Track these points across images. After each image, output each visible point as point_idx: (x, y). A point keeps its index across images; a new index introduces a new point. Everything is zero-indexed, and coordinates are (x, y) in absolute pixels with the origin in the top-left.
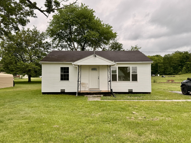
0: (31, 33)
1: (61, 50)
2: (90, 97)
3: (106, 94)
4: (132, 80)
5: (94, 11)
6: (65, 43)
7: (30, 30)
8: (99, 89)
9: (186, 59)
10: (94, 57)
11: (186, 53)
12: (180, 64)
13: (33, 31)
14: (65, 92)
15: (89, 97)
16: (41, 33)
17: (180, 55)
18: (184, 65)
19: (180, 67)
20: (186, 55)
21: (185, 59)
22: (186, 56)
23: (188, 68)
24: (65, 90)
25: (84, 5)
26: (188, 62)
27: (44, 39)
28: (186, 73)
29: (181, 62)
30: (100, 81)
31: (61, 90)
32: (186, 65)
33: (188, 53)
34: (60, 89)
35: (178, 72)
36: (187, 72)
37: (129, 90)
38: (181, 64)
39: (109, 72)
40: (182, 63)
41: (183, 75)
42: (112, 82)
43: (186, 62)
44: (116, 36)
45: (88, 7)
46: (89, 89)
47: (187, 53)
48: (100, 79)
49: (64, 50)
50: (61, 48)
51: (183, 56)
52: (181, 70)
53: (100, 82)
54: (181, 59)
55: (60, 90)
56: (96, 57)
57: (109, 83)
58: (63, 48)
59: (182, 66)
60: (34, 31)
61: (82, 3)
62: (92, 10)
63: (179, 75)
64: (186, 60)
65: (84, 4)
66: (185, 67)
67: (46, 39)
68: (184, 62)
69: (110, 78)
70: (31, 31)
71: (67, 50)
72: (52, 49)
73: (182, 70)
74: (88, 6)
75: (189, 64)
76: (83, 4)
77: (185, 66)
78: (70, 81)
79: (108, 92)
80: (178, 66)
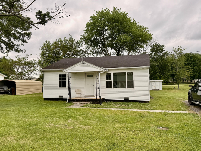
1: (95, 56)
2: (77, 104)
3: (94, 101)
4: (129, 87)
5: (127, 13)
6: (99, 50)
7: (66, 39)
13: (69, 40)
14: (63, 98)
15: (75, 104)
25: (116, 8)
27: (80, 47)
30: (94, 88)
31: (60, 96)
37: (125, 98)
39: (97, 79)
42: (100, 89)
46: (84, 96)
49: (99, 56)
50: (96, 54)
56: (84, 63)
57: (98, 90)
58: (98, 54)
61: (114, 7)
69: (98, 85)
71: (101, 56)
72: (86, 56)
74: (121, 9)
79: (96, 99)
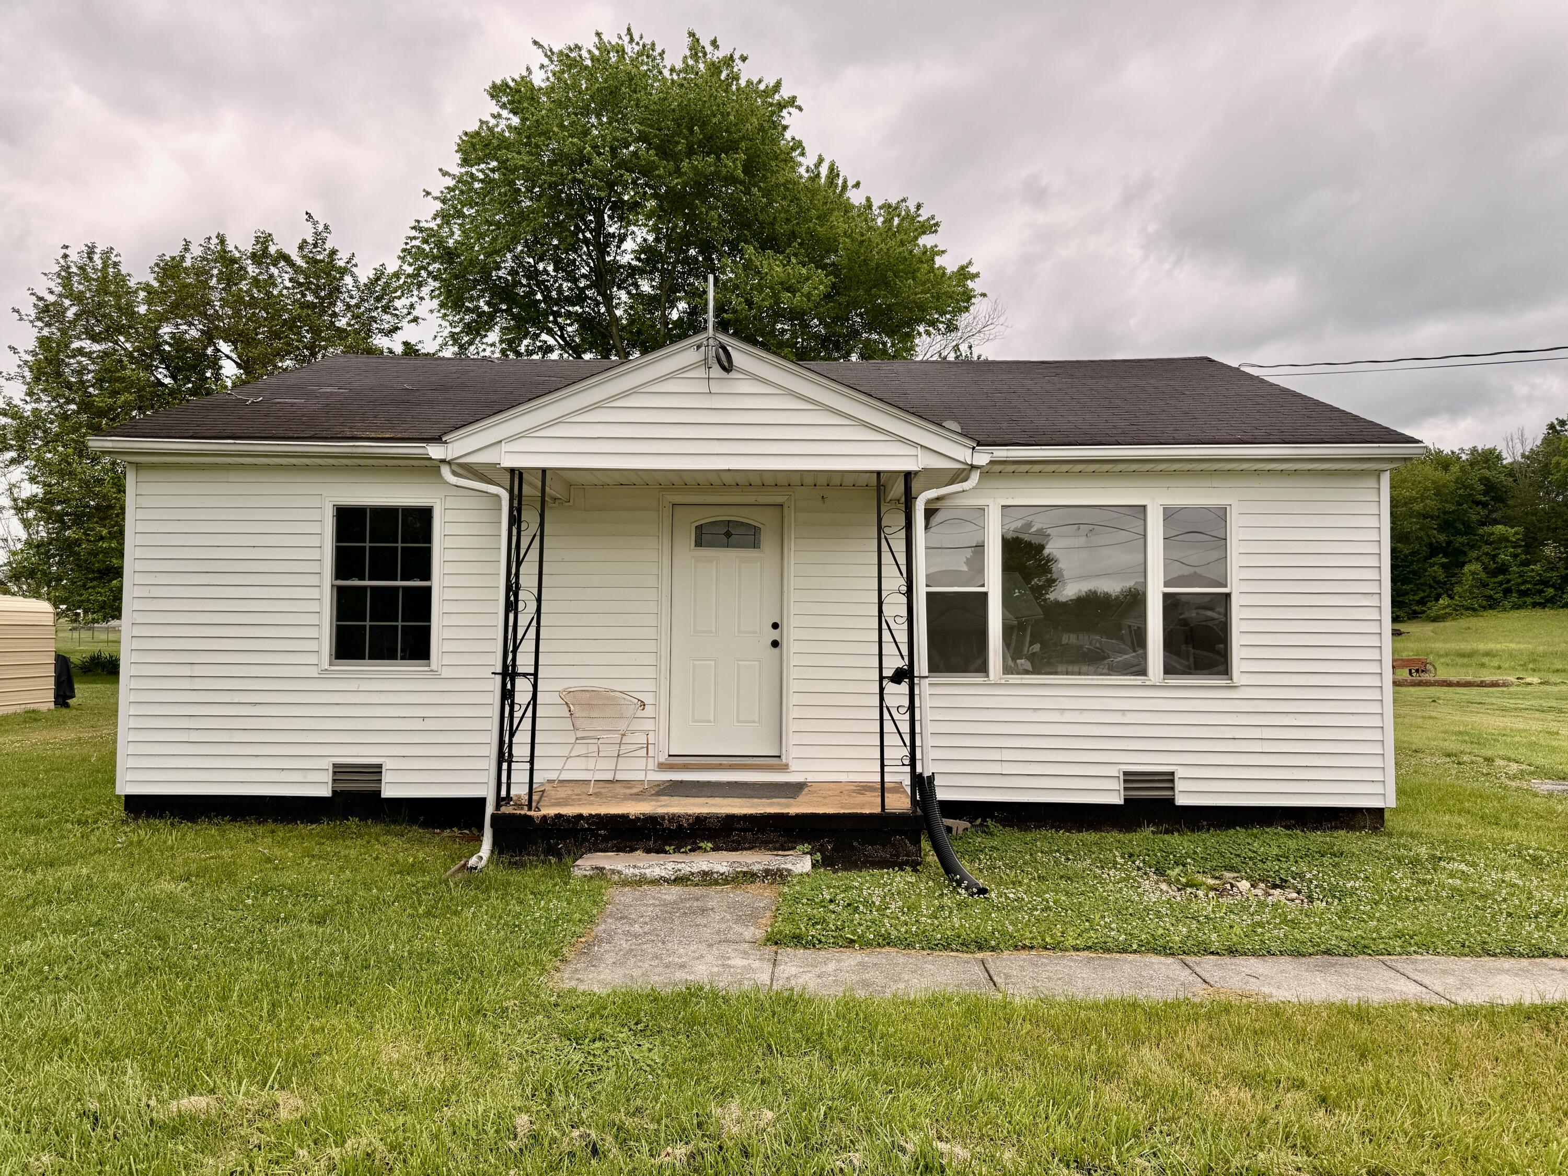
0: (284, 278)
2: (643, 879)
3: (850, 841)
4: (1175, 664)
5: (792, 102)
7: (272, 249)
8: (776, 761)
9: (1484, 505)
10: (701, 373)
11: (1487, 461)
12: (1442, 538)
13: (300, 262)
14: (388, 792)
15: (626, 882)
16: (364, 274)
17: (1440, 474)
18: (1472, 547)
19: (1443, 566)
20: (1486, 473)
21: (1478, 503)
22: (1485, 481)
23: (1503, 569)
24: (376, 770)
25: (709, 49)
26: (1500, 529)
27: (396, 329)
28: (1484, 608)
29: (1446, 526)
30: (792, 674)
31: (340, 771)
32: (1486, 548)
33: (1499, 457)
34: (327, 764)
35: (1422, 602)
36: (1491, 604)
37: (1130, 778)
38: (1449, 543)
40: (1458, 533)
41: (1463, 623)
42: (924, 688)
43: (1483, 524)
44: (968, 297)
45: (738, 65)
47: (1489, 458)
48: (791, 645)
51: (1461, 483)
52: (1443, 588)
53: (792, 685)
54: (1450, 507)
55: (328, 777)
56: (727, 366)
57: (897, 694)
59: (1457, 559)
60: (313, 262)
61: (692, 34)
62: (777, 86)
63: (1435, 619)
64: (1484, 512)
65: (714, 43)
66: (1475, 567)
67: (404, 323)
68: (1469, 529)
69: (902, 637)
70: (287, 258)
73: (1457, 589)
74: (744, 59)
75: (1504, 539)
76: (705, 42)
77: (1477, 559)
78: (446, 673)
80: (1426, 558)
